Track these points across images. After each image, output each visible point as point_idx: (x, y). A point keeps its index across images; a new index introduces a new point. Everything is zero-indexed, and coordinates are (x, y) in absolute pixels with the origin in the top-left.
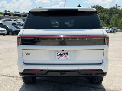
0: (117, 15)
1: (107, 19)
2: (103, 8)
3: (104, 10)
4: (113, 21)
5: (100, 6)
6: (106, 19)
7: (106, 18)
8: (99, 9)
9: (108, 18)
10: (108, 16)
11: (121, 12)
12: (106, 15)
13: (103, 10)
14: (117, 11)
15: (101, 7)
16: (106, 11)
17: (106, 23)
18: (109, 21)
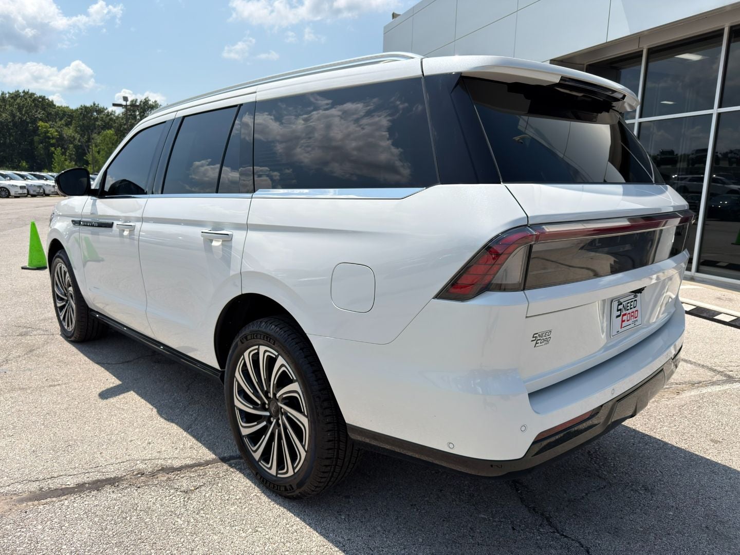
0: (110, 132)
1: (75, 146)
2: (51, 104)
3: (57, 114)
4: (99, 152)
5: (38, 94)
6: (71, 146)
7: (72, 143)
8: (36, 106)
9: (77, 142)
10: (77, 136)
11: (121, 126)
12: (69, 132)
13: (53, 111)
14: (107, 120)
15: (43, 98)
16: (66, 115)
17: (71, 160)
18: (85, 154)
